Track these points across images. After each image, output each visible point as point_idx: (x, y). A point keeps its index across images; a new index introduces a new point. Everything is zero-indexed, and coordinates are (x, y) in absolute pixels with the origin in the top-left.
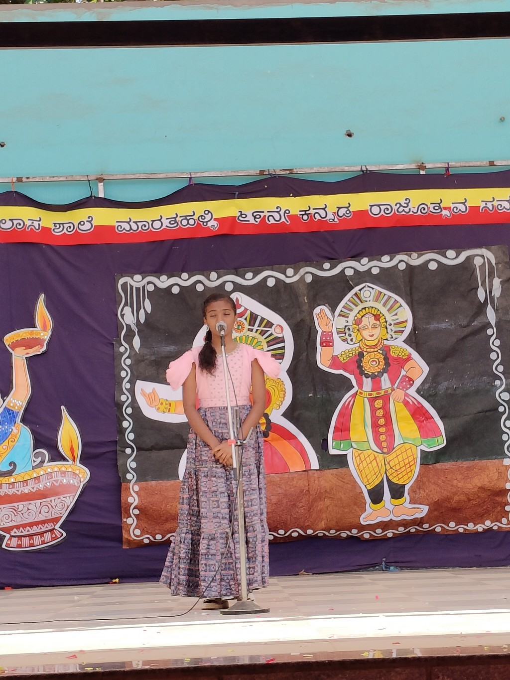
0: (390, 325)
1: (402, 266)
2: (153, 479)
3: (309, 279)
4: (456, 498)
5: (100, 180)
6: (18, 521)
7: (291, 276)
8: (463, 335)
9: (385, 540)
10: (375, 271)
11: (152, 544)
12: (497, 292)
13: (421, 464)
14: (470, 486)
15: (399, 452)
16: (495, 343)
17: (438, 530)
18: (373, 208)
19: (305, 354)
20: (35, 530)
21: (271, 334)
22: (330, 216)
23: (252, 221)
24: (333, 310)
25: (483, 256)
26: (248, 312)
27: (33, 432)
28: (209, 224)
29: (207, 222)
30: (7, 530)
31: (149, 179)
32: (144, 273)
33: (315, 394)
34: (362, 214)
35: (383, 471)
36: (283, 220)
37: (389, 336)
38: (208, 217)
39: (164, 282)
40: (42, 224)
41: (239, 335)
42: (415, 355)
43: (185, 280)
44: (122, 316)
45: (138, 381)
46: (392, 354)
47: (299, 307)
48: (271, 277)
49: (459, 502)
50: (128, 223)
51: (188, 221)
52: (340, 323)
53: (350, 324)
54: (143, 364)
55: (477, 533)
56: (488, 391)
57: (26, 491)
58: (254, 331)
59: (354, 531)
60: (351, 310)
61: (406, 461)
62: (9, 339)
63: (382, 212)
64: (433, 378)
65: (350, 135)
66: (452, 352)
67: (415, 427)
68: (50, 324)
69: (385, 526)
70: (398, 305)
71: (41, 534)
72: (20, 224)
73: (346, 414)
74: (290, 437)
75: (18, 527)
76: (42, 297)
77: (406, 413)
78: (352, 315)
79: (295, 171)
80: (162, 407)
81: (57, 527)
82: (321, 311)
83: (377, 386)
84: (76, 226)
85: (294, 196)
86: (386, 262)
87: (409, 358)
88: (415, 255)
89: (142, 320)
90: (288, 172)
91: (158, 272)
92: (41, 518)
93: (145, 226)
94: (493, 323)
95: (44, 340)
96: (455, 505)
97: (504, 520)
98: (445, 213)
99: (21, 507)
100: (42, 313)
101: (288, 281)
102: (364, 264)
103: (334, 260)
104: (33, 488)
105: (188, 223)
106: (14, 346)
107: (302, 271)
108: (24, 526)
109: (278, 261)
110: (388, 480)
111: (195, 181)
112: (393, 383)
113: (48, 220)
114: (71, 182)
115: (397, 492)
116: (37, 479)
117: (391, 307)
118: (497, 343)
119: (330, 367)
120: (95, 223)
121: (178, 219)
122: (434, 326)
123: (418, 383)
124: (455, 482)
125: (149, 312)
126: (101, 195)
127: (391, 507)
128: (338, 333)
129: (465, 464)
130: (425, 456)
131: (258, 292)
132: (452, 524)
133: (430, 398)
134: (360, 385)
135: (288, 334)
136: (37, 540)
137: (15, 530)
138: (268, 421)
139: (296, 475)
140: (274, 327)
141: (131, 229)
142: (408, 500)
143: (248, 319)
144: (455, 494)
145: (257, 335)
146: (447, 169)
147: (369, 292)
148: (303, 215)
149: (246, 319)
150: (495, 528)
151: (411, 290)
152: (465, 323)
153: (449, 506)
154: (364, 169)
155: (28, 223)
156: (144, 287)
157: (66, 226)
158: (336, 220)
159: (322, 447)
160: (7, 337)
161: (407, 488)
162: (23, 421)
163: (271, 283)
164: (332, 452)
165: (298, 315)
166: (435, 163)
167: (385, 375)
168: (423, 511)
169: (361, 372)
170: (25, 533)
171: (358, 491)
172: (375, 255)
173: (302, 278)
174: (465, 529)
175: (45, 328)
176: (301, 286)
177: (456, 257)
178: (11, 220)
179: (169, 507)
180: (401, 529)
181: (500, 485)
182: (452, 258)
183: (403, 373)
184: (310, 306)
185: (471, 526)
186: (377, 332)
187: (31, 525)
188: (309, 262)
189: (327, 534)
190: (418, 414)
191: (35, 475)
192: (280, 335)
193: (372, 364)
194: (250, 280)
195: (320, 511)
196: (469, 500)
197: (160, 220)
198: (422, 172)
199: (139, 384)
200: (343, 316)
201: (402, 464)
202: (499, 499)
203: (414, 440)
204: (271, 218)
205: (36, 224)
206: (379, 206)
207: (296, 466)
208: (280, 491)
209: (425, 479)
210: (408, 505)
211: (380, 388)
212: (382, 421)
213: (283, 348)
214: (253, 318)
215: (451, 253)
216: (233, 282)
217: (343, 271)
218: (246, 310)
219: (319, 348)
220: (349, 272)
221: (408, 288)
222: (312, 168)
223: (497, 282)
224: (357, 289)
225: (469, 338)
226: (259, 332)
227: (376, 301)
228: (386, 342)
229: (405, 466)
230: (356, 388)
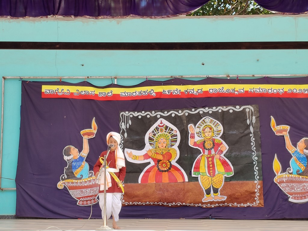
0: (215, 131)
1: (220, 111)
2: (130, 182)
3: (187, 114)
4: (237, 194)
5: (116, 78)
6: (83, 195)
7: (180, 113)
8: (241, 136)
9: (211, 208)
10: (210, 112)
11: (128, 206)
12: (254, 121)
13: (225, 181)
14: (242, 190)
15: (217, 177)
16: (253, 139)
17: (230, 205)
18: (210, 90)
19: (184, 141)
20: (88, 199)
21: (173, 133)
22: (195, 93)
23: (168, 93)
24: (195, 126)
25: (249, 108)
26: (165, 125)
27: (89, 165)
28: (153, 94)
29: (152, 94)
30: (79, 198)
31: (132, 78)
32: (129, 111)
33: (188, 155)
34: (206, 92)
35: (211, 183)
36: (178, 93)
37: (215, 135)
38: (152, 92)
39: (136, 114)
40: (95, 93)
41: (162, 133)
42: (224, 142)
43: (143, 114)
44: (121, 126)
45: (125, 149)
46: (216, 142)
47: (183, 124)
48: (173, 113)
49: (238, 195)
50: (124, 93)
51: (145, 93)
52: (197, 130)
53: (201, 130)
54: (128, 143)
55: (245, 207)
56: (250, 156)
57: (86, 185)
58: (167, 132)
59: (200, 204)
60: (202, 126)
61: (219, 180)
62: (82, 132)
63: (214, 92)
64: (230, 151)
65: (203, 64)
66: (237, 142)
67: (223, 168)
68: (97, 128)
69: (211, 203)
70: (218, 124)
71: (91, 200)
72: (87, 93)
73: (198, 163)
74: (178, 170)
75: (82, 197)
76: (94, 118)
77: (220, 163)
78: (202, 128)
79: (183, 76)
80: (134, 158)
81: (96, 198)
82: (191, 126)
83: (210, 153)
84: (107, 94)
85: (183, 85)
86: (214, 109)
87: (222, 143)
88: (225, 107)
89: (128, 128)
90: (181, 77)
91: (134, 111)
92: (91, 195)
93: (130, 94)
94: (252, 132)
95: (95, 133)
96: (236, 197)
97: (254, 203)
98: (237, 93)
99: (84, 191)
100: (94, 124)
101: (179, 115)
102: (206, 110)
103: (196, 108)
104: (88, 184)
105: (145, 94)
106: (84, 134)
107: (184, 112)
108: (85, 197)
109: (176, 108)
110: (213, 187)
111: (148, 79)
112: (215, 152)
113: (97, 91)
114: (105, 78)
115: (216, 191)
116: (90, 181)
117: (216, 125)
118: (254, 139)
119: (193, 146)
120: (113, 93)
121: (142, 92)
122: (231, 132)
123: (224, 152)
124: (237, 188)
125: (130, 124)
126: (116, 83)
127: (213, 196)
128: (197, 134)
129: (241, 182)
130: (226, 178)
131: (168, 118)
132: (235, 204)
133: (229, 158)
134: (204, 152)
135: (178, 134)
136: (89, 202)
137: (81, 198)
138: (171, 164)
139: (180, 183)
140: (173, 131)
141: (125, 95)
142: (219, 194)
143: (165, 128)
144: (237, 193)
145: (168, 134)
146: (237, 77)
147: (208, 119)
148: (185, 92)
149: (164, 128)
150: (251, 206)
151: (223, 119)
152: (242, 132)
153: (234, 197)
154: (208, 76)
155: (90, 92)
156: (129, 116)
157: (103, 94)
158: (197, 94)
159: (189, 174)
160: (81, 131)
161: (219, 190)
162: (86, 161)
163: (173, 115)
164: (193, 176)
165: (182, 127)
166: (233, 75)
167: (213, 149)
168: (225, 198)
169: (204, 148)
170: (85, 200)
171: (202, 190)
172: (210, 107)
173: (184, 114)
174: (240, 206)
175: (95, 129)
176: (184, 117)
177: (240, 108)
178: (85, 91)
179: (134, 192)
180: (217, 205)
181: (253, 190)
182: (238, 109)
183: (219, 149)
184: (187, 124)
185: (242, 205)
186: (210, 134)
187: (87, 197)
188: (187, 108)
189: (190, 205)
190: (224, 163)
191: (89, 180)
192: (176, 134)
193: (208, 145)
194: (166, 114)
195: (188, 196)
196: (242, 195)
197: (135, 92)
198: (228, 78)
199: (126, 150)
200: (199, 128)
201: (218, 181)
202: (252, 195)
203: (222, 173)
204: (174, 93)
205: (93, 93)
206: (212, 89)
207: (180, 180)
208: (174, 189)
209: (226, 187)
210: (219, 195)
211: (211, 154)
212: (211, 166)
213: (177, 138)
214: (167, 127)
215: (238, 107)
216: (160, 115)
217: (199, 112)
218: (164, 124)
219: (190, 139)
220: (201, 112)
221: (222, 119)
222: (189, 76)
223: (254, 117)
224: (204, 118)
225: (244, 137)
226: (168, 132)
227: (211, 123)
228: (214, 138)
229: (219, 182)
230: (202, 153)
